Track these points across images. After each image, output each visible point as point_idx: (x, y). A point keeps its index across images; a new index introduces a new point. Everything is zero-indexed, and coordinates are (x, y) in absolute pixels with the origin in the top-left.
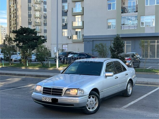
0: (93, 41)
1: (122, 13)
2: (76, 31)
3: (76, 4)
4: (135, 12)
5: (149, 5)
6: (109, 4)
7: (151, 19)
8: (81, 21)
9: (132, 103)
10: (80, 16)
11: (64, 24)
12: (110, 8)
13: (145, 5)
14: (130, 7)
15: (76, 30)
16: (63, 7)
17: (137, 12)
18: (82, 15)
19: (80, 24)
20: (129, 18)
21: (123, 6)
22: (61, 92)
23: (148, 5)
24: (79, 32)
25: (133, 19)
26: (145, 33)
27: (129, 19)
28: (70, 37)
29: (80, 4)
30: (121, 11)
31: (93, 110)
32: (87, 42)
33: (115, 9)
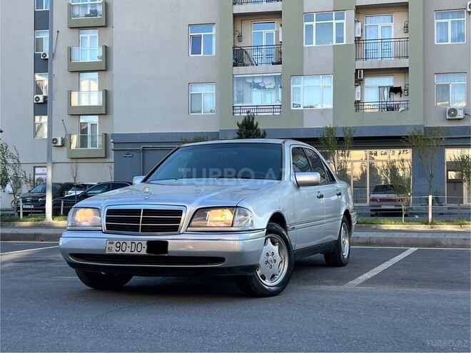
0: (144, 150)
1: (235, 65)
2: (82, 121)
3: (81, 36)
4: (273, 64)
5: (314, 45)
6: (193, 37)
7: (321, 85)
8: (99, 90)
9: (368, 275)
10: (97, 74)
11: (41, 97)
12: (196, 50)
13: (305, 45)
14: (258, 48)
15: (83, 119)
16: (38, 44)
17: (280, 63)
18: (101, 72)
19: (96, 100)
20: (256, 81)
21: (238, 44)
22: (179, 220)
23: (312, 44)
24: (93, 125)
25: (270, 84)
26: (304, 127)
27: (258, 86)
28: (63, 140)
29: (94, 35)
30: (232, 61)
31: (274, 284)
32: (124, 154)
33: (214, 53)
